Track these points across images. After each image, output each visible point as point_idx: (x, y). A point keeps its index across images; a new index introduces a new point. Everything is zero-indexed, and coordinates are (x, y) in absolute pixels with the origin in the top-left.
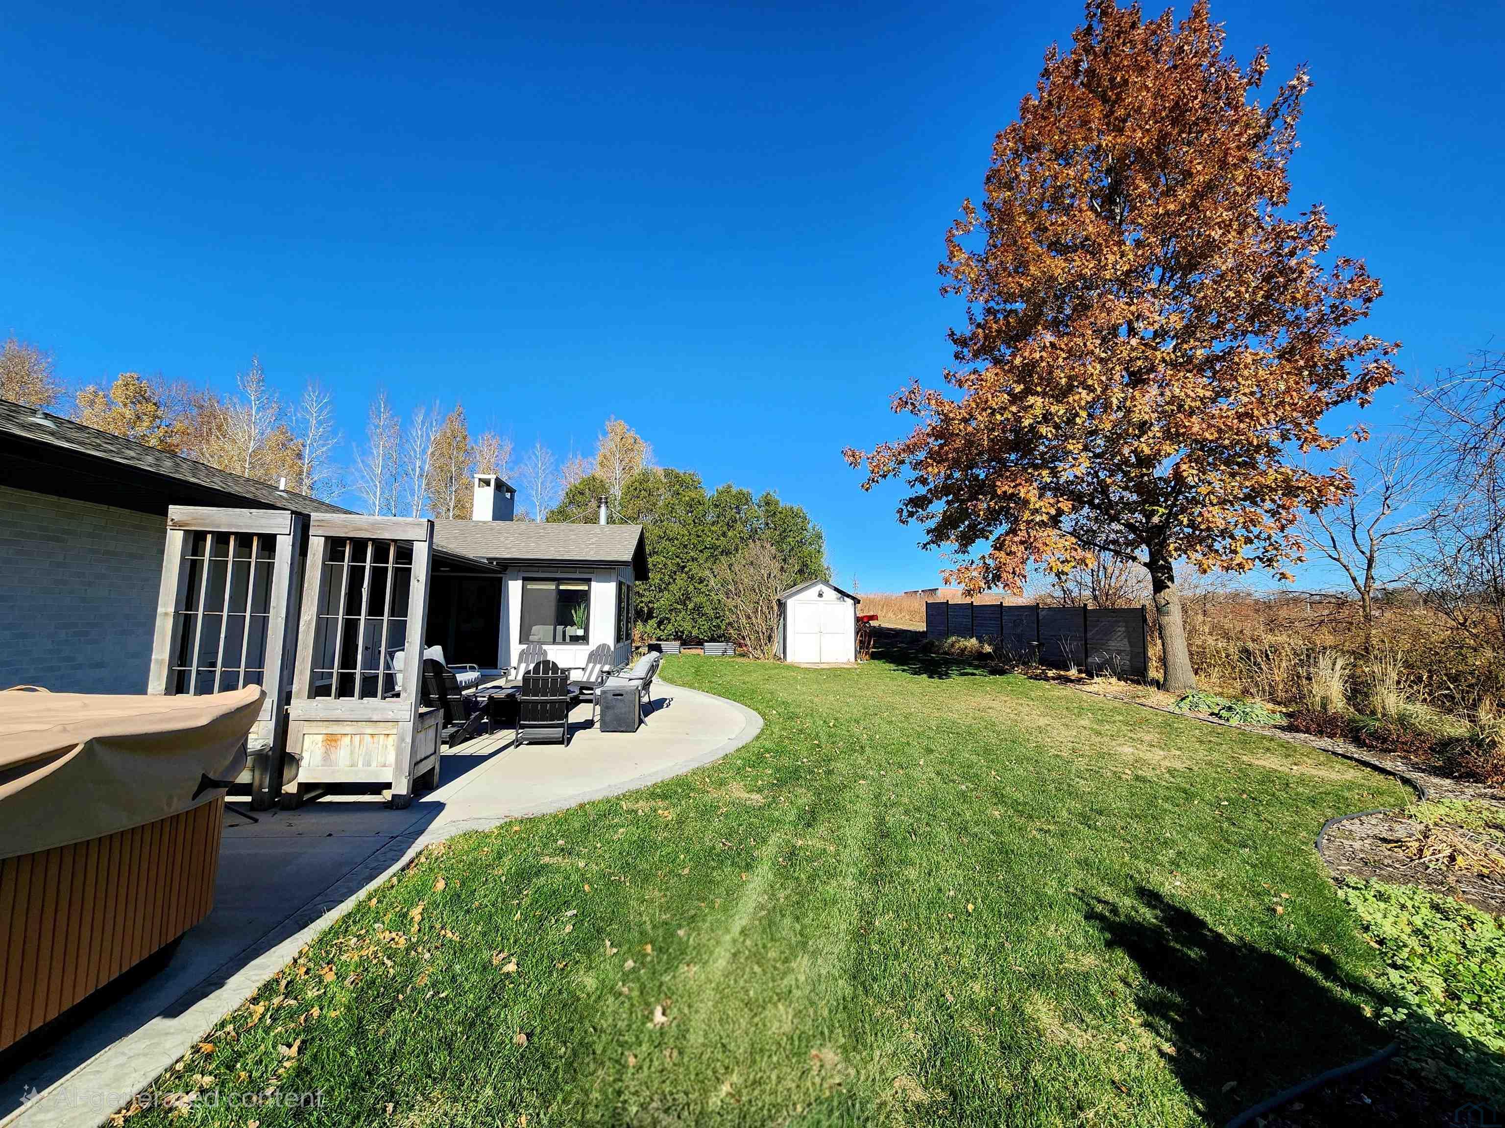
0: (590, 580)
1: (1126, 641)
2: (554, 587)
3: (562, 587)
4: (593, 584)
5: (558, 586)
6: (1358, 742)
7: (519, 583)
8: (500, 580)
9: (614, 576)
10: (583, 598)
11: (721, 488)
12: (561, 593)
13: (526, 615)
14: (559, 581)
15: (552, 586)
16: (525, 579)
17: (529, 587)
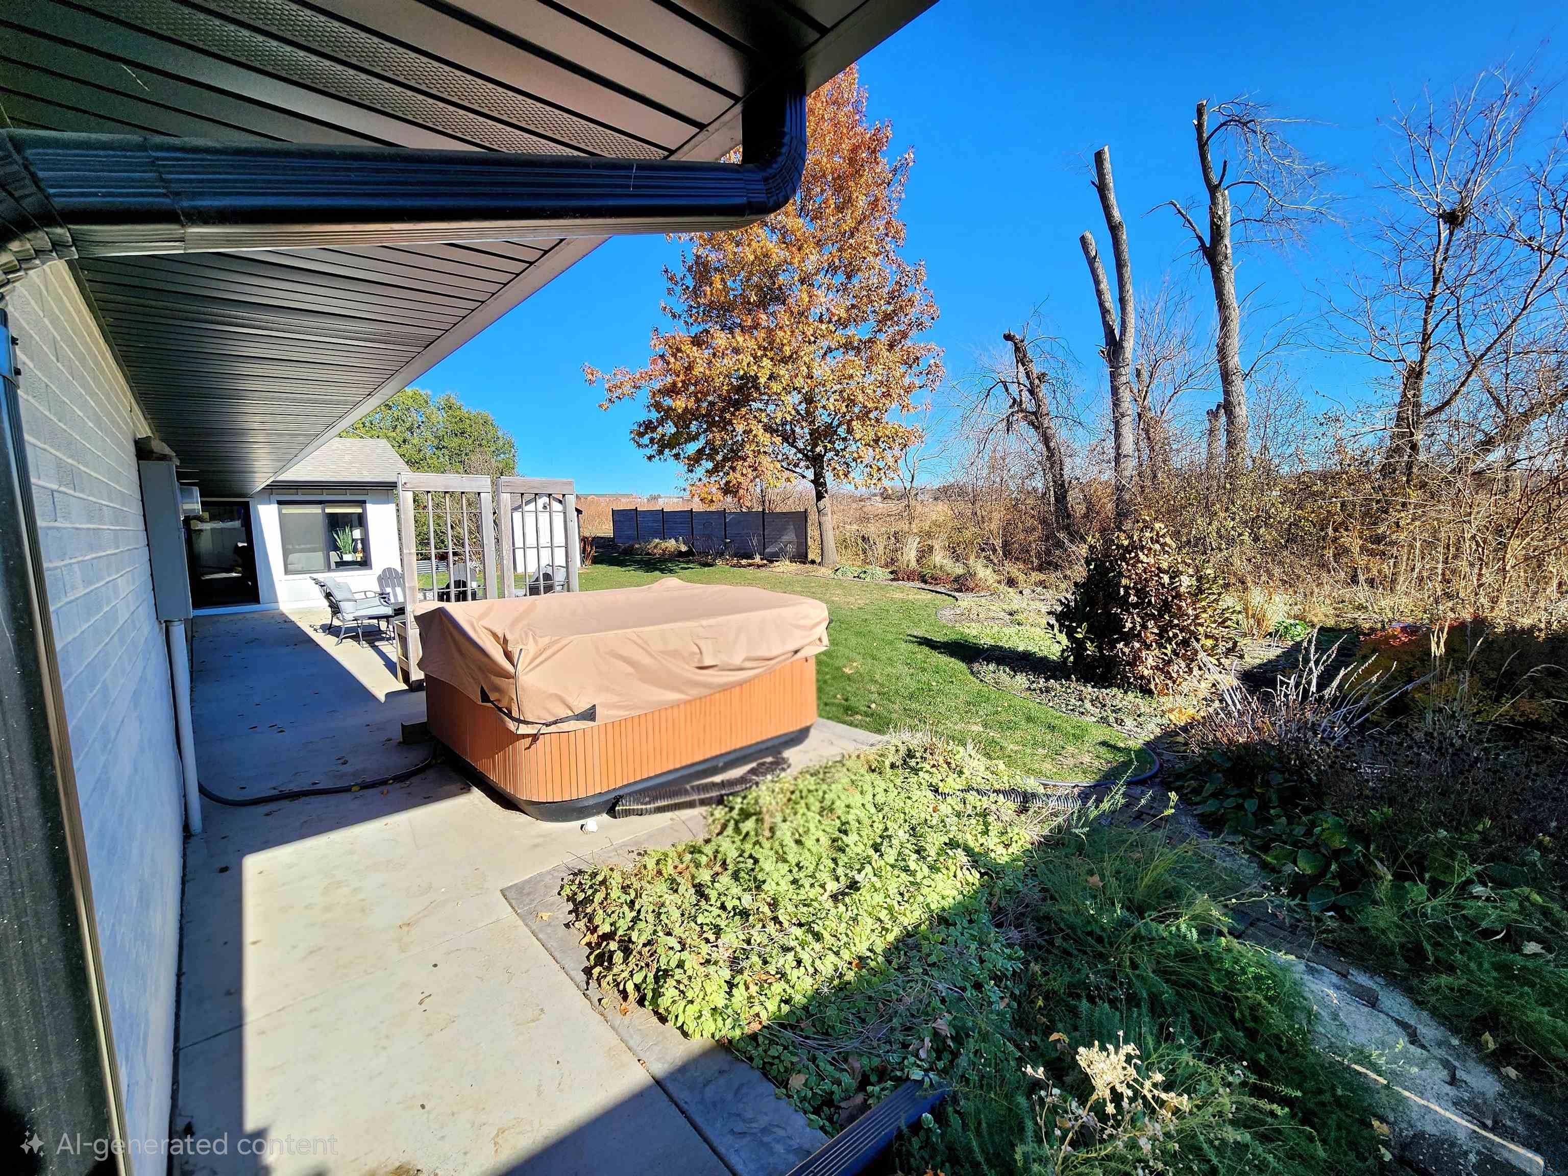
0: (364, 502)
1: (794, 535)
3: (329, 511)
4: (369, 507)
5: (324, 509)
6: (925, 582)
7: (274, 507)
8: (247, 505)
10: (358, 521)
12: (331, 516)
14: (325, 504)
15: (316, 510)
16: (280, 503)
17: (284, 511)
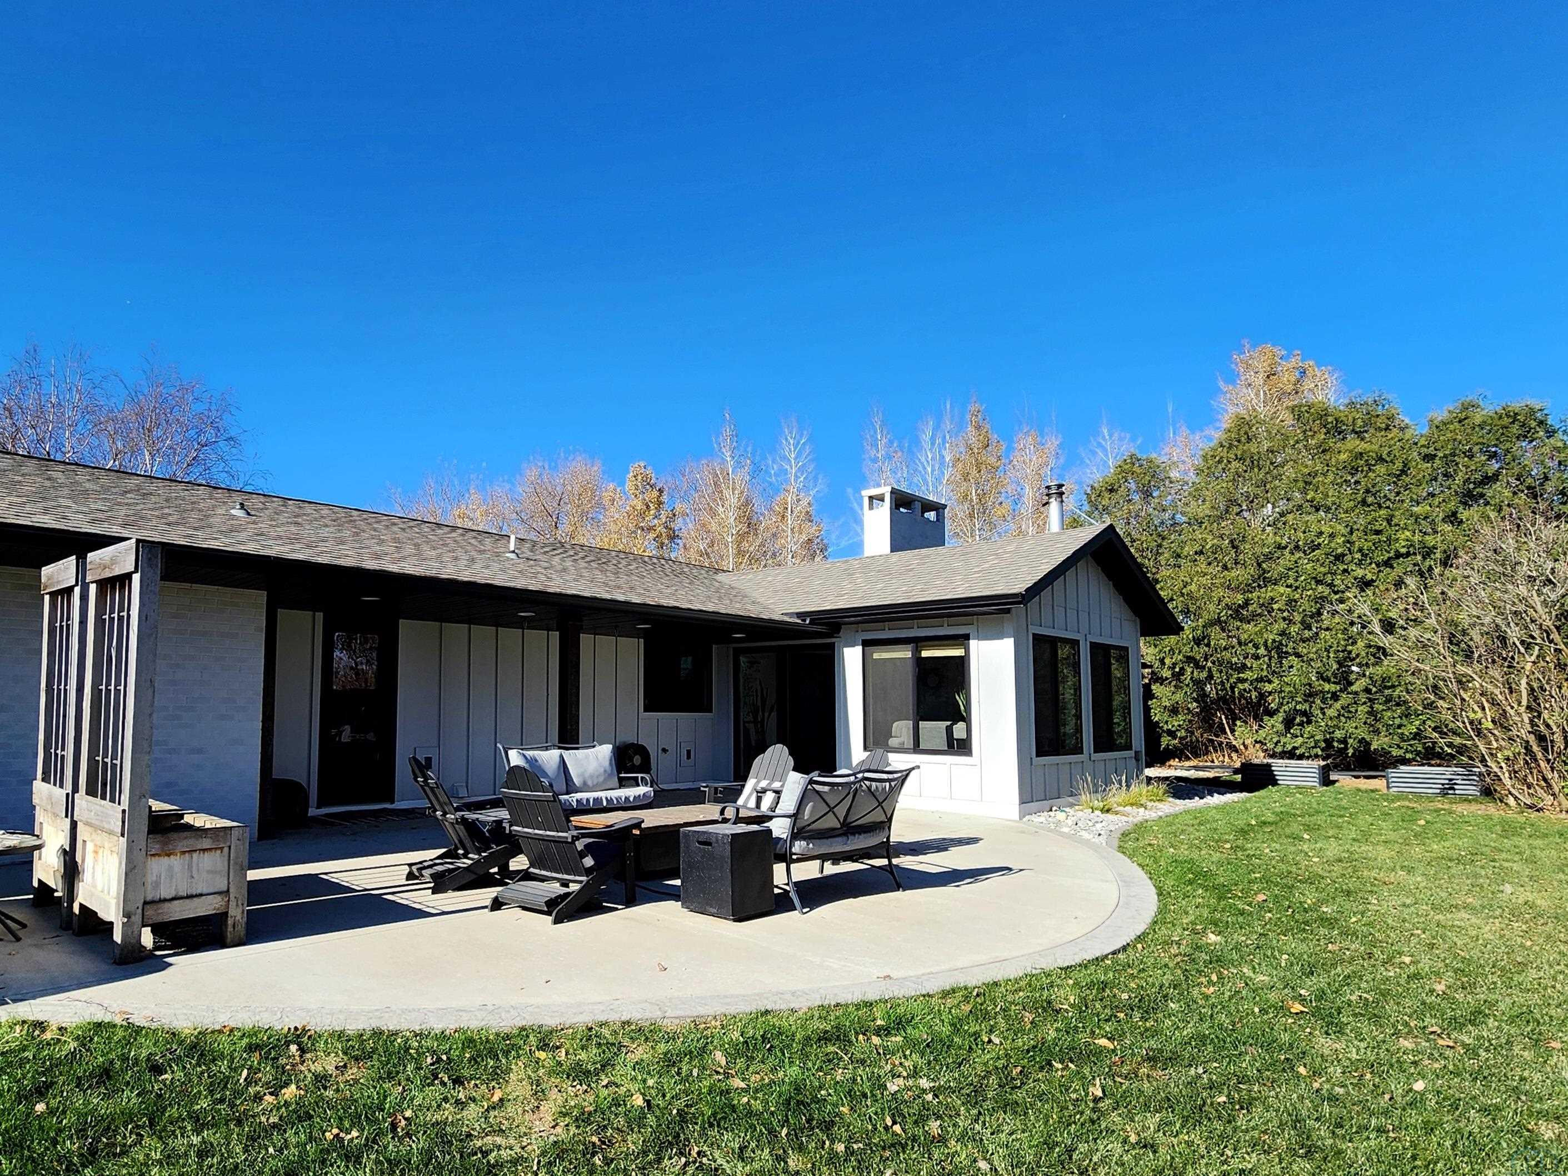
0: (967, 637)
2: (909, 655)
3: (925, 654)
4: (973, 643)
5: (917, 651)
7: (858, 650)
8: (831, 647)
9: (1009, 627)
10: (959, 668)
11: (1441, 415)
12: (921, 663)
13: (871, 701)
14: (918, 643)
15: (904, 653)
16: (866, 644)
17: (876, 656)
